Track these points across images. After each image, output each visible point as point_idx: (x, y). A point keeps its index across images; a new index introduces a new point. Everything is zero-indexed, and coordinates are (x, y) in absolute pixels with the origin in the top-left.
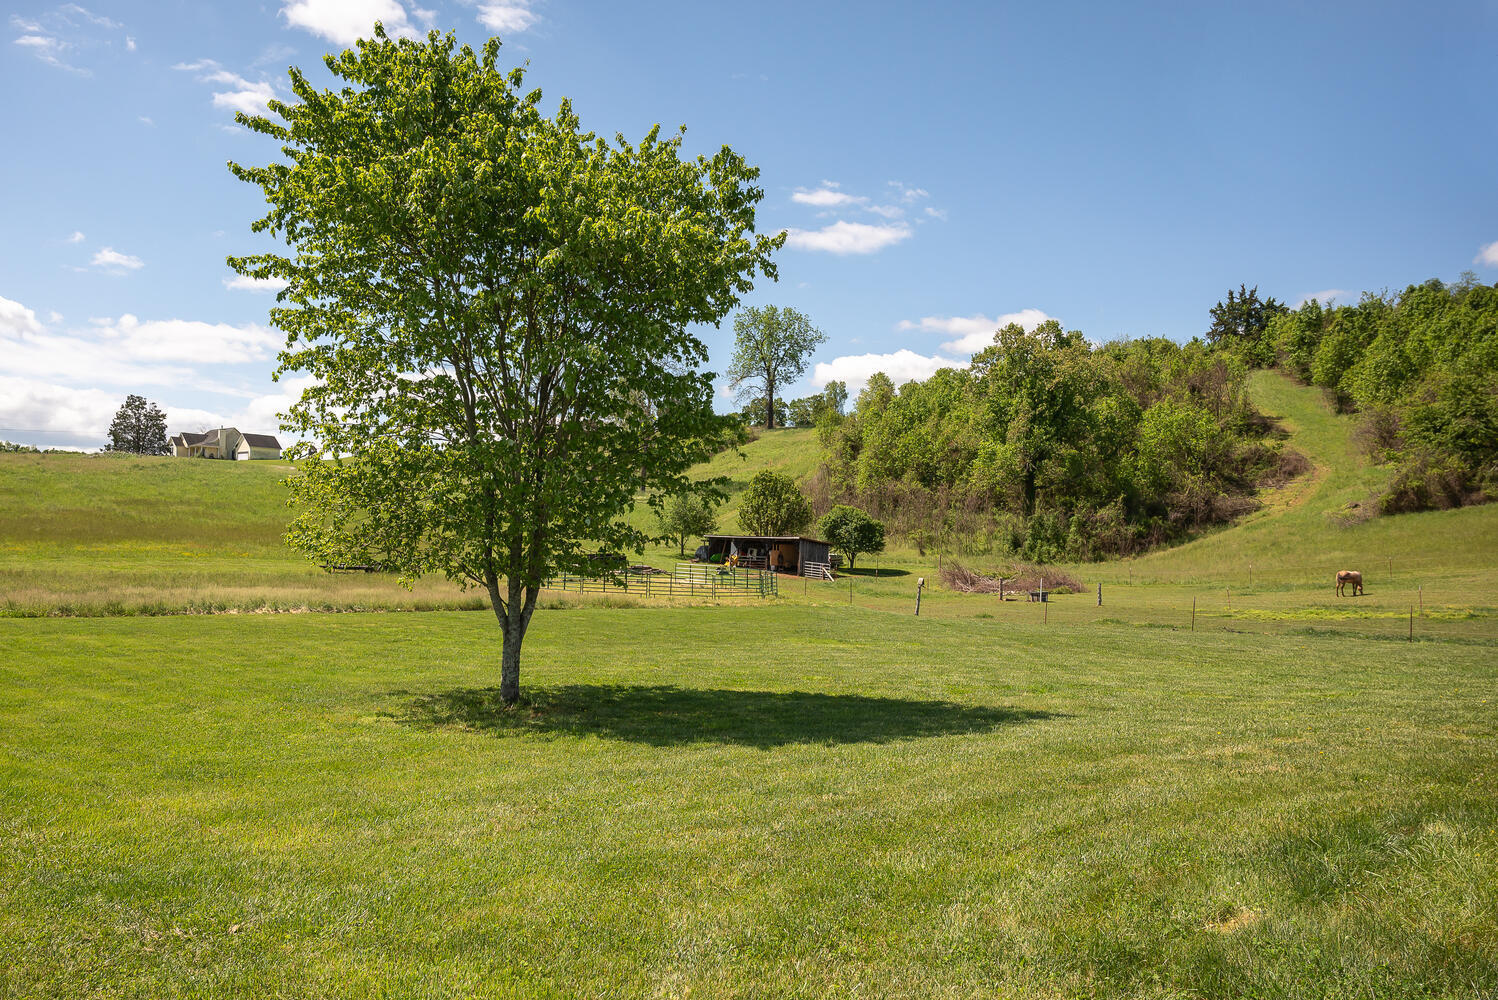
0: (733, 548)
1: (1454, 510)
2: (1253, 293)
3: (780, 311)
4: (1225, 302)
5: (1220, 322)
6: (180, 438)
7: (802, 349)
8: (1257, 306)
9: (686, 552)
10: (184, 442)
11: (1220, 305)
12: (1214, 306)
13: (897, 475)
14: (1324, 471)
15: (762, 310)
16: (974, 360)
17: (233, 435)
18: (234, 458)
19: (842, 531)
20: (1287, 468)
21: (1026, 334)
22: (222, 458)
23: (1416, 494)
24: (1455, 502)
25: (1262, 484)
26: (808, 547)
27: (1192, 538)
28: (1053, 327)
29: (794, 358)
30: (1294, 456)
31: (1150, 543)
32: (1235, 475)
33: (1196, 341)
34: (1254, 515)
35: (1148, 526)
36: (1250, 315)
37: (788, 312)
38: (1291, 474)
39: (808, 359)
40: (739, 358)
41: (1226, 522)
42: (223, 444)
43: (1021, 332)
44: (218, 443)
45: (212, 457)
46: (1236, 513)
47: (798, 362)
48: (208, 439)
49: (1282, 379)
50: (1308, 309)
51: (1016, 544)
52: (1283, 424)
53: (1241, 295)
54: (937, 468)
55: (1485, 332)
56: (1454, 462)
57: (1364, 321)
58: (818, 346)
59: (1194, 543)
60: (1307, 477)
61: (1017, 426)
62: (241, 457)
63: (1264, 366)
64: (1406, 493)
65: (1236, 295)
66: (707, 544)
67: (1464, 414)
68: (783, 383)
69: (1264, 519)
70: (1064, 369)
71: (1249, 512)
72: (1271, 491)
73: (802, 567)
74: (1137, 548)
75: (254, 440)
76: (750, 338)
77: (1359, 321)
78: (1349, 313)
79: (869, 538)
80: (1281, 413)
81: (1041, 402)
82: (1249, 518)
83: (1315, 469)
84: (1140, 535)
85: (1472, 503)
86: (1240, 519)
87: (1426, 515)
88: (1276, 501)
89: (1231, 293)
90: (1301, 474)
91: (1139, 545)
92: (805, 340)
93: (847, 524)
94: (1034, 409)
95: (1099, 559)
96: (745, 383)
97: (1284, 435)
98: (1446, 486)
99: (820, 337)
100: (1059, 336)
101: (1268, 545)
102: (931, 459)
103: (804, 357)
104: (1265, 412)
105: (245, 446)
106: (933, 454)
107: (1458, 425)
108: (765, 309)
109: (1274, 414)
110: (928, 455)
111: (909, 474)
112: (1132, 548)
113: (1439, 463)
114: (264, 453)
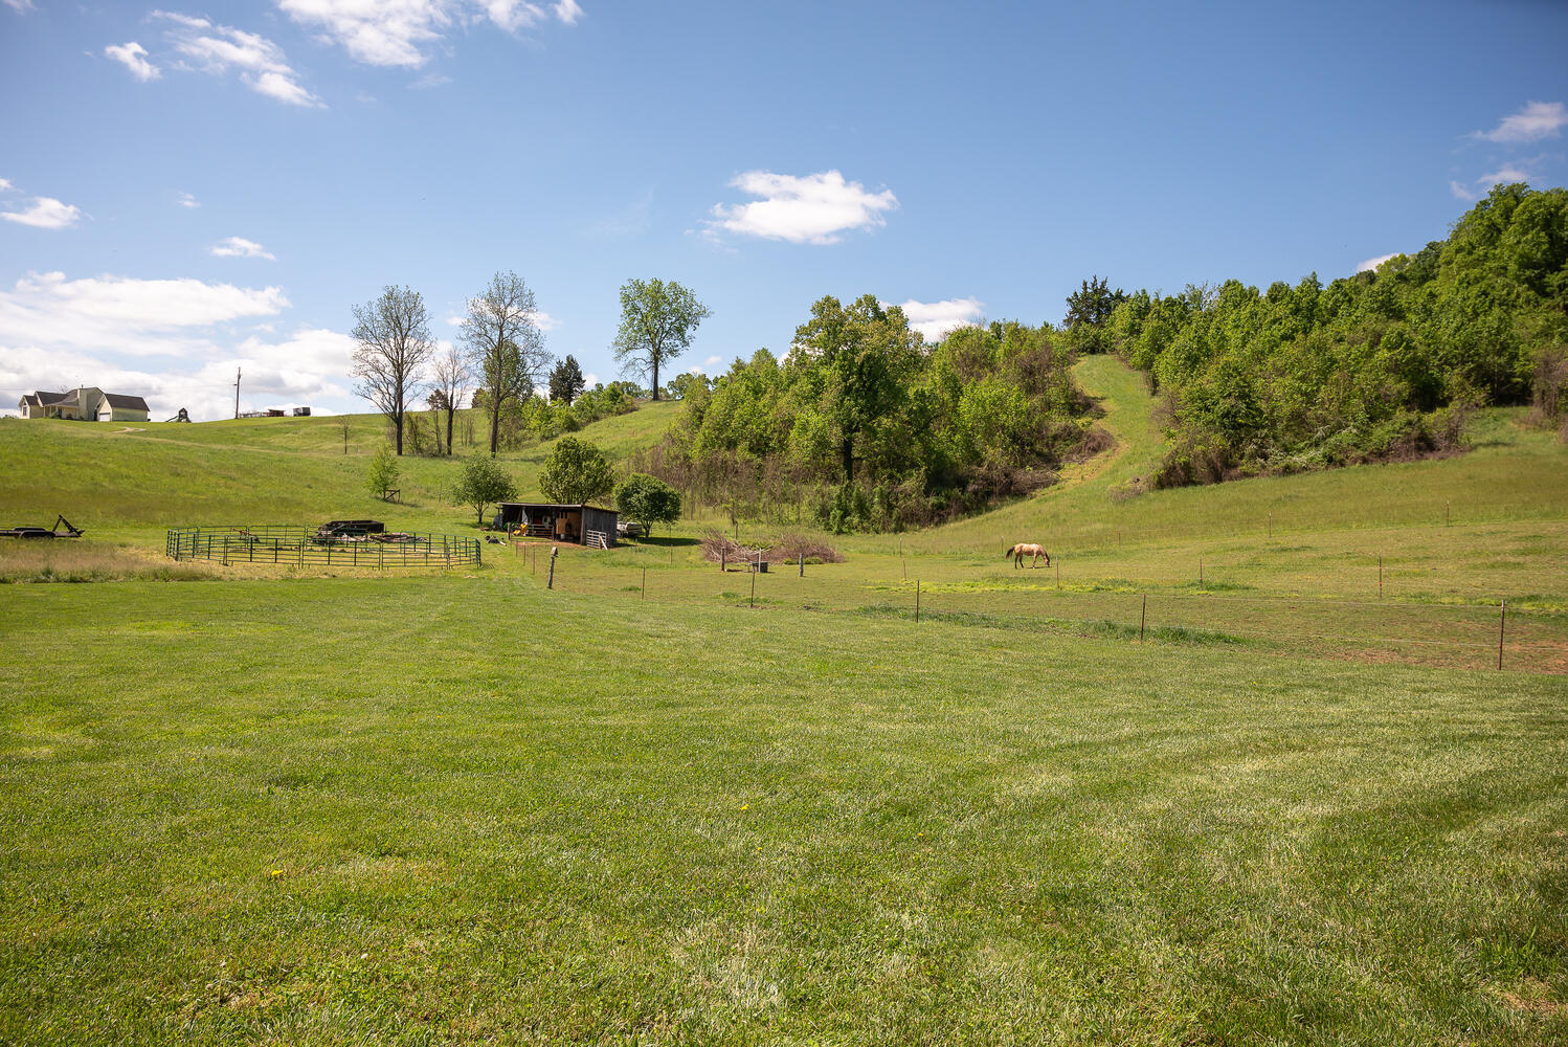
0: (524, 516)
1: (1214, 485)
2: (1103, 284)
3: (666, 284)
4: (1080, 292)
5: (1075, 310)
6: (34, 398)
7: (687, 323)
8: (1107, 296)
9: (484, 519)
10: (39, 400)
11: (1076, 294)
12: (1071, 296)
13: (731, 444)
14: (1125, 447)
15: (648, 283)
16: (798, 331)
17: (94, 395)
18: (96, 419)
19: (633, 500)
20: (1090, 445)
21: (843, 308)
22: (82, 419)
23: (1182, 469)
24: (1218, 478)
25: (1068, 459)
26: (592, 515)
27: (989, 509)
28: (871, 302)
29: (680, 331)
30: (1100, 434)
31: (949, 514)
32: (1046, 450)
33: (1047, 326)
34: (1051, 487)
35: (948, 498)
36: (1100, 304)
37: (674, 285)
38: (1095, 450)
39: (694, 334)
40: (624, 330)
41: (1025, 494)
42: (83, 405)
43: (837, 305)
44: (77, 403)
45: (70, 418)
46: (1035, 486)
47: (683, 336)
48: (68, 398)
49: (1118, 363)
50: (1139, 298)
51: (824, 512)
52: (1103, 405)
53: (1093, 285)
54: (770, 439)
55: (1274, 322)
56: (1218, 440)
57: (1179, 310)
58: (702, 320)
59: (989, 515)
60: (1107, 453)
61: (830, 396)
62: (103, 419)
63: (1108, 351)
64: (1175, 468)
65: (1089, 285)
66: (501, 512)
67: (1230, 395)
68: (669, 356)
69: (1058, 493)
70: (871, 342)
71: (1046, 485)
72: (1072, 466)
73: (585, 536)
74: (936, 519)
75: (116, 401)
76: (636, 310)
77: (1178, 310)
78: (1170, 303)
79: (662, 506)
80: (1105, 394)
81: (853, 374)
82: (1046, 490)
83: (1118, 446)
84: (940, 507)
85: (1231, 479)
86: (1039, 492)
87: (1190, 489)
88: (1076, 475)
89: (1085, 284)
90: (1104, 450)
91: (938, 516)
92: (689, 314)
93: (638, 493)
94: (845, 381)
95: (899, 529)
96: (631, 355)
97: (1101, 414)
98: (1210, 463)
99: (704, 312)
100: (876, 310)
101: (1048, 517)
102: (765, 430)
103: (689, 331)
104: (1090, 393)
105: (106, 407)
106: (767, 425)
107: (1224, 405)
108: (650, 283)
109: (1099, 395)
110: (762, 427)
111: (743, 446)
112: (932, 519)
113: (1205, 440)
114: (128, 415)
